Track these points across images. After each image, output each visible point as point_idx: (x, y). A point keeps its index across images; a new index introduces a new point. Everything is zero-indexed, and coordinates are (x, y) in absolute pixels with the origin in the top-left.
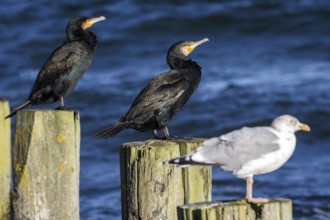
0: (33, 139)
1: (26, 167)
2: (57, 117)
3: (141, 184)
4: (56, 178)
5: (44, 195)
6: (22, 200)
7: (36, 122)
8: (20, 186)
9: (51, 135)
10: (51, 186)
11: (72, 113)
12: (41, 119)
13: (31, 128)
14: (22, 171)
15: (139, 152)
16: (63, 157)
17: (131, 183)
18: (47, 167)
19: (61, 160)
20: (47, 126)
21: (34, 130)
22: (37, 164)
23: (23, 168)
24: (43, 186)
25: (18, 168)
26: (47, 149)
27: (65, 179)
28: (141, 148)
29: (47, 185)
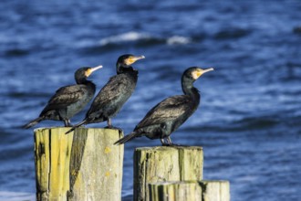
0: (85, 150)
1: (80, 172)
2: (105, 134)
3: (148, 178)
4: (103, 182)
5: (93, 194)
6: (76, 198)
7: (89, 137)
8: (74, 186)
9: (100, 148)
10: (99, 188)
11: (117, 131)
12: (93, 135)
13: (84, 141)
14: (76, 176)
15: (147, 154)
16: (109, 165)
17: (140, 177)
18: (96, 172)
19: (107, 167)
20: (98, 140)
21: (87, 144)
22: (88, 170)
23: (77, 172)
24: (93, 188)
25: (74, 173)
26: (96, 159)
27: (110, 183)
28: (149, 152)
29: (96, 187)
